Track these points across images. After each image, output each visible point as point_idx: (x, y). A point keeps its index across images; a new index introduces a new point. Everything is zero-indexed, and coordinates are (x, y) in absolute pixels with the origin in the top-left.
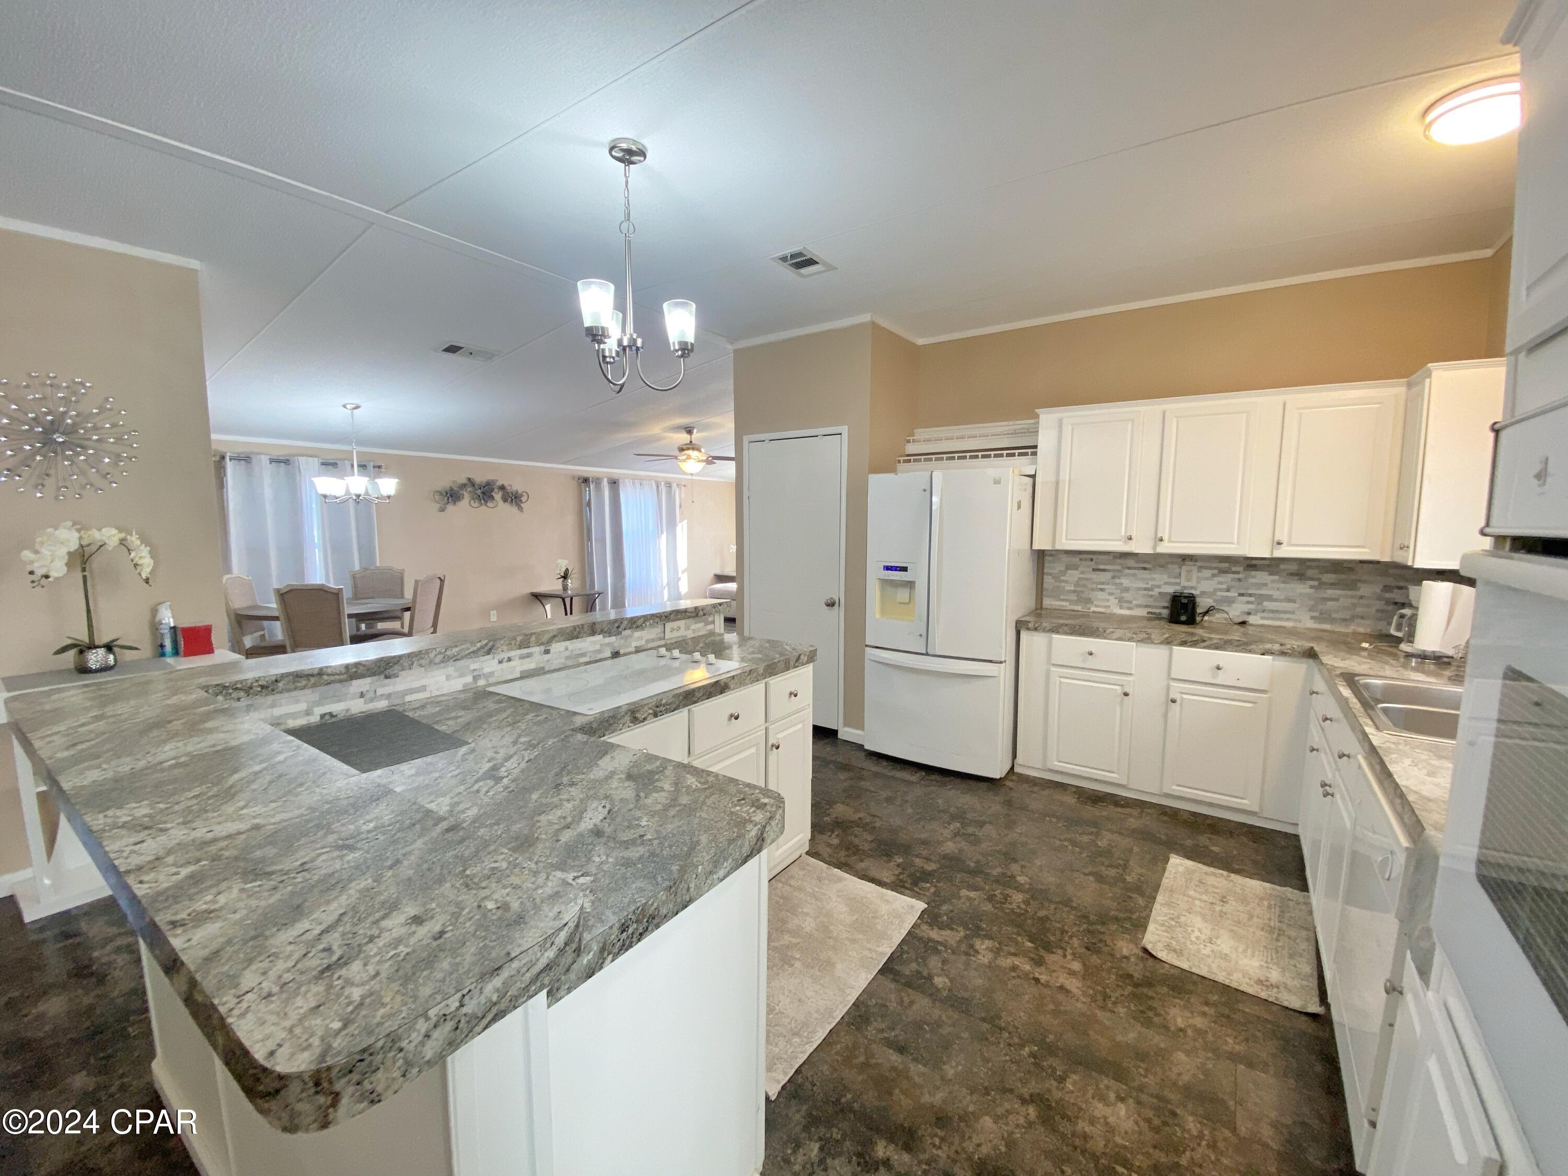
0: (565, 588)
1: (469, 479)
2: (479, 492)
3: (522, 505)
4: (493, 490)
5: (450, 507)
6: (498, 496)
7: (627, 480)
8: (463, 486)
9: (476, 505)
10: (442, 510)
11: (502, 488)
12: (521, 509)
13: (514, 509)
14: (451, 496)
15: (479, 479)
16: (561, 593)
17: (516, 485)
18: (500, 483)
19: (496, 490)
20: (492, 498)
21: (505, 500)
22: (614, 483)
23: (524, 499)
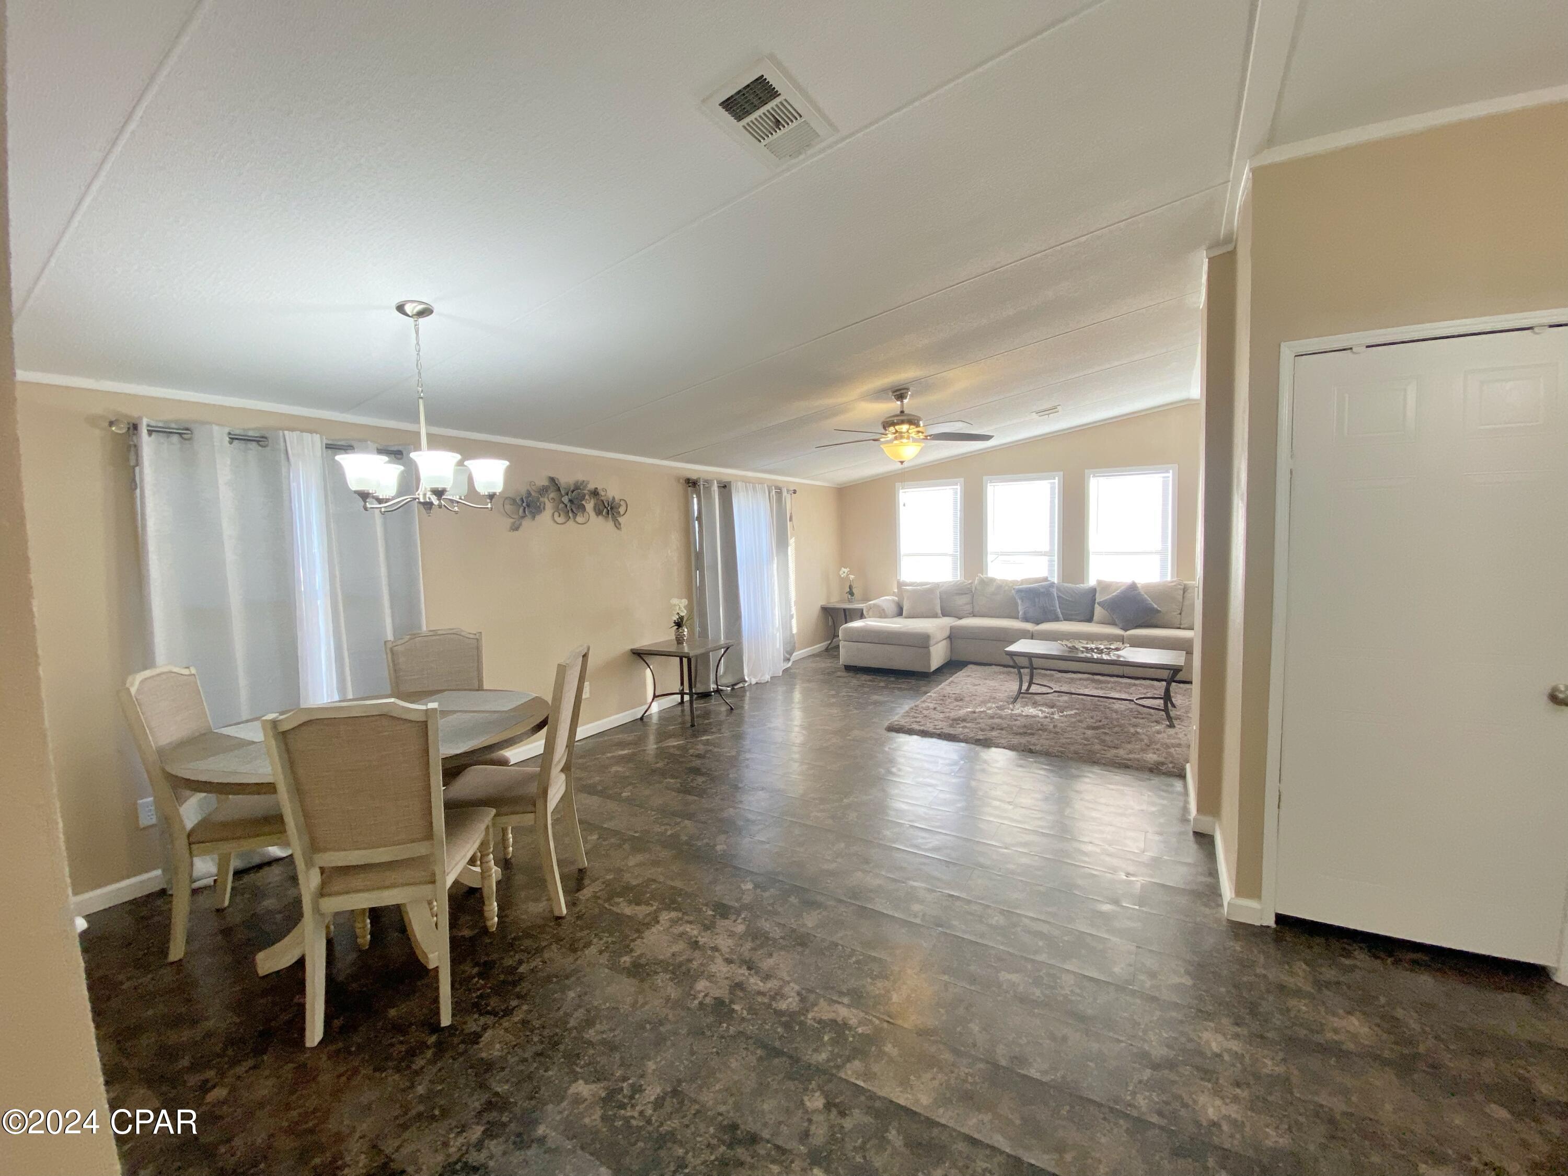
0: (679, 640)
1: (552, 480)
2: (565, 499)
3: (619, 519)
4: (583, 498)
5: (527, 523)
6: (589, 506)
7: (739, 483)
8: (543, 491)
9: (560, 520)
10: (515, 528)
11: (595, 493)
12: (618, 526)
13: (610, 524)
14: (528, 506)
15: (566, 479)
16: (673, 648)
17: (612, 491)
18: (591, 486)
19: (587, 497)
20: (583, 508)
21: (599, 513)
22: (725, 487)
23: (622, 510)
